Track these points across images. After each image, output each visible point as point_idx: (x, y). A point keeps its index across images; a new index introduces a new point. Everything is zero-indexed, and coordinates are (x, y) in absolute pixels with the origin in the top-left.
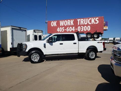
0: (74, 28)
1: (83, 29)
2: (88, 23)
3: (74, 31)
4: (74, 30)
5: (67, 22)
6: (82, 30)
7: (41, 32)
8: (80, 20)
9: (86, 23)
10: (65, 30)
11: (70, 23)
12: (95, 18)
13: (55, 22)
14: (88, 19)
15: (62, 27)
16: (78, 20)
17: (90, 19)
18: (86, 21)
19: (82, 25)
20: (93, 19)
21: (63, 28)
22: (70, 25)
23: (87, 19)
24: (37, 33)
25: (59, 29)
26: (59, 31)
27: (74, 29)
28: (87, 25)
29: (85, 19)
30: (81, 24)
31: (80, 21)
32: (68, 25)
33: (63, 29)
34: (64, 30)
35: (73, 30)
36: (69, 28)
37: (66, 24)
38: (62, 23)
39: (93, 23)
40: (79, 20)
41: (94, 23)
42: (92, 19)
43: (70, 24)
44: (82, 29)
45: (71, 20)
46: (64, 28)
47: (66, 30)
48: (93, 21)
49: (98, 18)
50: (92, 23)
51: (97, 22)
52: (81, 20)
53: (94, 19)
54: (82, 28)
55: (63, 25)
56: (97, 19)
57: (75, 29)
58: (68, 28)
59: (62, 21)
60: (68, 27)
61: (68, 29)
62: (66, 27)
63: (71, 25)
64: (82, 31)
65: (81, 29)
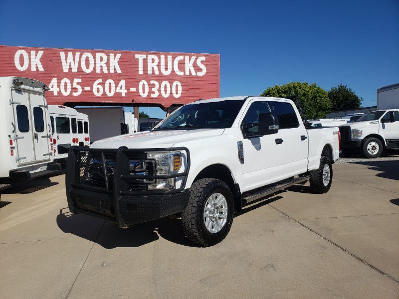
0: (123, 83)
1: (159, 90)
2: (173, 71)
3: (124, 95)
4: (124, 92)
5: (95, 58)
6: (154, 93)
7: (40, 90)
8: (144, 56)
9: (166, 69)
10: (88, 89)
11: (108, 64)
12: (194, 55)
13: (33, 53)
14: (173, 59)
15: (71, 76)
16: (137, 56)
17: (181, 58)
18: (166, 63)
19: (154, 77)
20: (190, 59)
21: (78, 83)
22: (105, 71)
23: (170, 57)
24: (25, 95)
25: (59, 86)
26: (56, 94)
27: (124, 87)
28: (172, 78)
29: (163, 57)
30: (150, 72)
31: (145, 61)
32: (98, 71)
33: (75, 85)
34: (83, 89)
35: (118, 90)
36: (103, 84)
37: (88, 66)
38: (69, 61)
39: (190, 72)
40: (140, 57)
41: (194, 74)
42: (187, 58)
43: (108, 70)
44: (154, 89)
45: (112, 55)
46: (80, 80)
47: (91, 91)
48: (189, 66)
49: (203, 58)
50: (187, 73)
51: (200, 70)
52: (150, 57)
53: (194, 58)
54: (154, 85)
55: (75, 70)
56: (202, 62)
57: (127, 88)
58: (99, 84)
59: (70, 54)
60: (100, 81)
61: (101, 87)
62: (88, 80)
63: (112, 71)
64: (153, 96)
65: (151, 92)
